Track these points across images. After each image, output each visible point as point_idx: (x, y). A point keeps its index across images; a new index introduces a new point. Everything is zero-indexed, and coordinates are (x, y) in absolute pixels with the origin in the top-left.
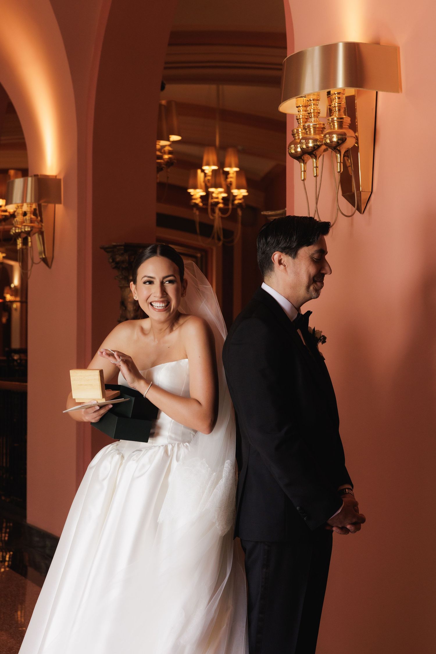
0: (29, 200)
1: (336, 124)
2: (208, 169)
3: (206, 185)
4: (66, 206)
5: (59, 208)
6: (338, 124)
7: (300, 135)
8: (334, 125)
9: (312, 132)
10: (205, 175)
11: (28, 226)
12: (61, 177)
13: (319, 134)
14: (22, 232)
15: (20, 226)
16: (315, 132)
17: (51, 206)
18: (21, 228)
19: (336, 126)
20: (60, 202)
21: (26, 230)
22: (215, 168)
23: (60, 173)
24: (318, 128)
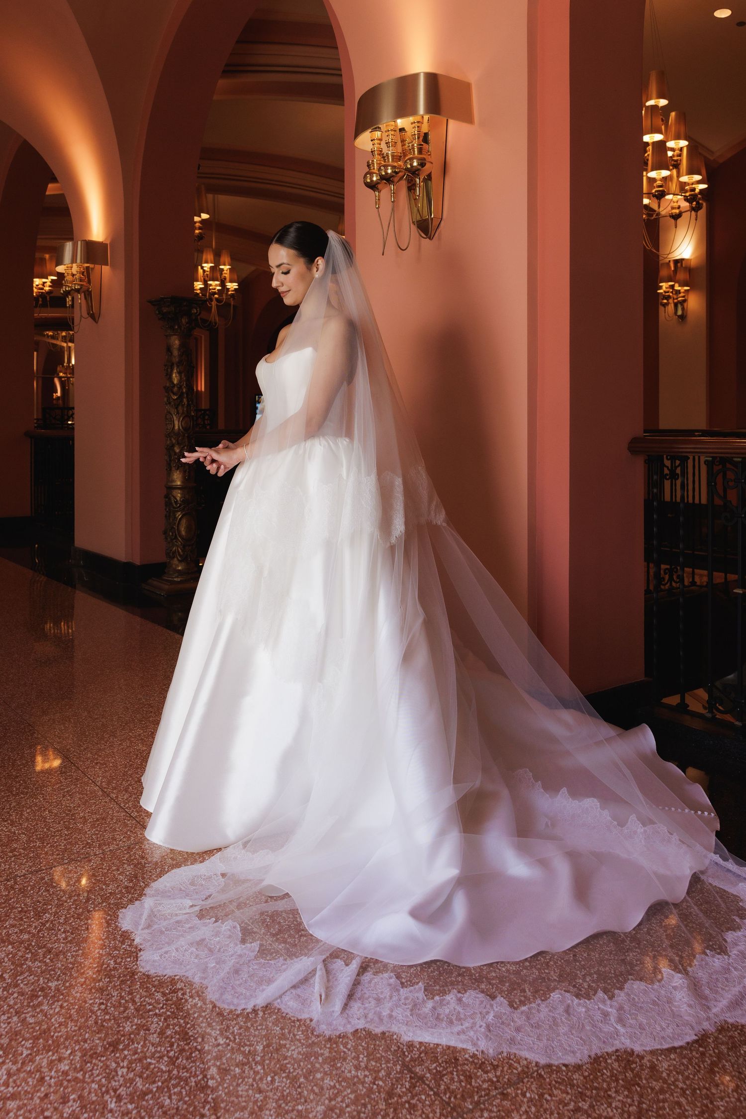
0: (79, 261)
1: (416, 150)
2: (207, 266)
3: (204, 279)
4: (113, 266)
5: (106, 269)
6: (418, 150)
7: (375, 165)
8: (414, 151)
9: (390, 160)
10: (204, 271)
11: (78, 284)
12: (108, 242)
13: (396, 162)
14: (72, 290)
15: (70, 285)
16: (392, 160)
17: (98, 267)
18: (71, 287)
19: (416, 153)
20: (107, 264)
21: (76, 287)
22: (213, 265)
23: (106, 239)
24: (396, 156)
